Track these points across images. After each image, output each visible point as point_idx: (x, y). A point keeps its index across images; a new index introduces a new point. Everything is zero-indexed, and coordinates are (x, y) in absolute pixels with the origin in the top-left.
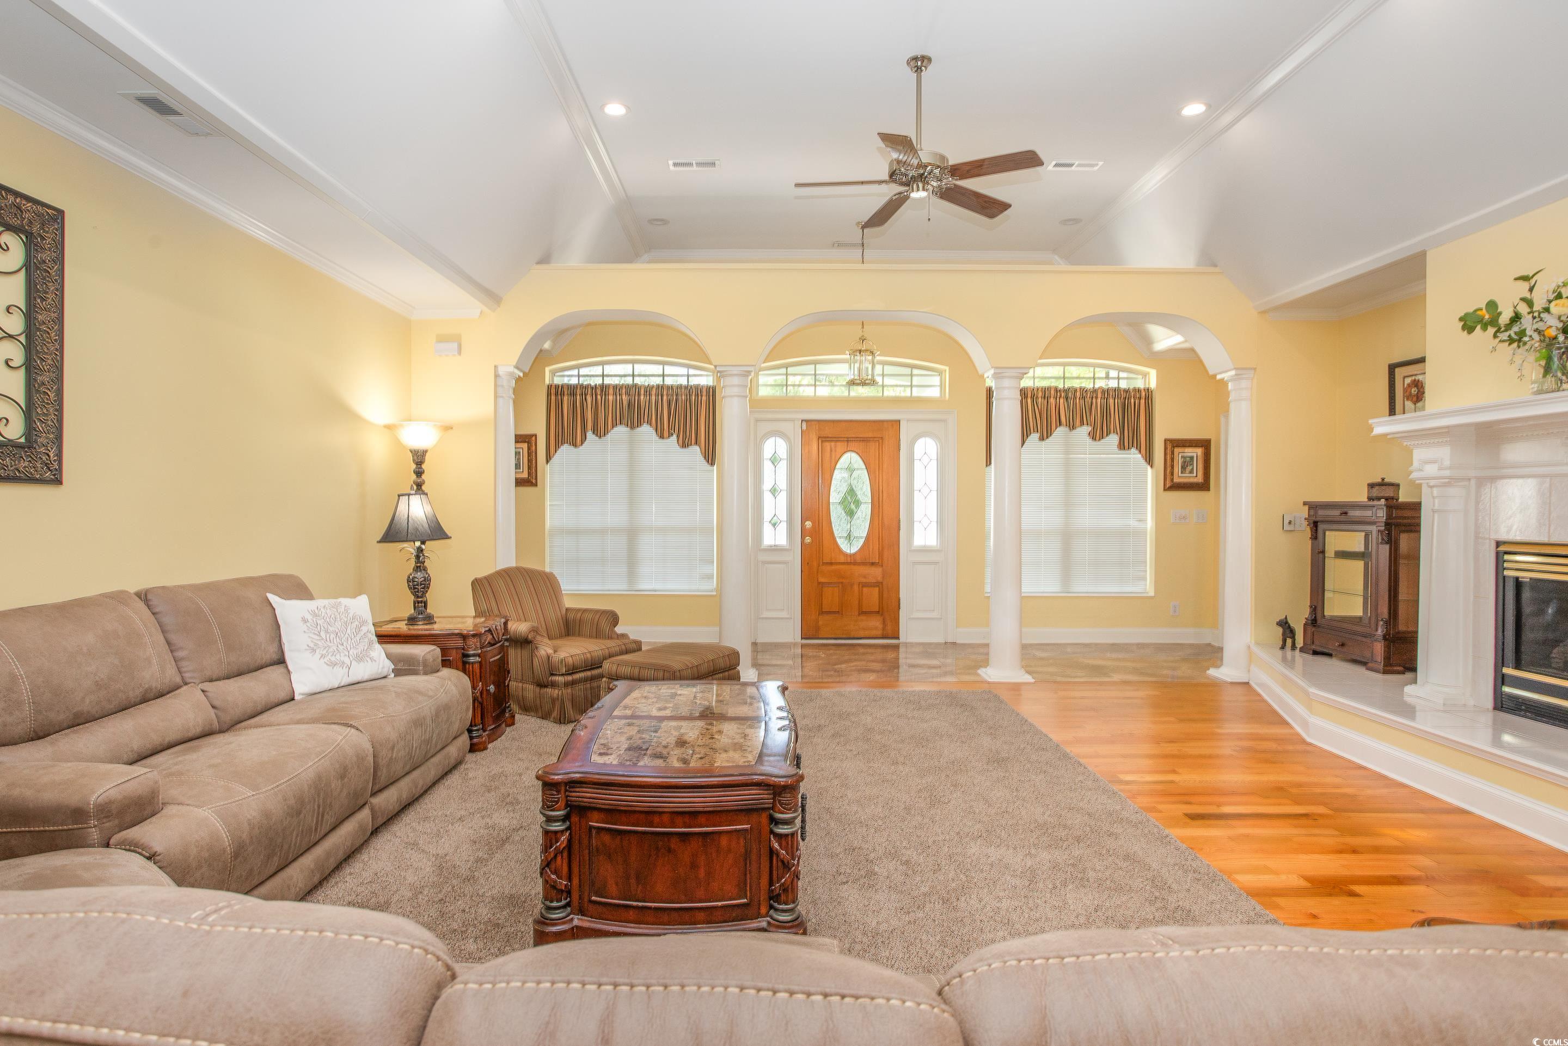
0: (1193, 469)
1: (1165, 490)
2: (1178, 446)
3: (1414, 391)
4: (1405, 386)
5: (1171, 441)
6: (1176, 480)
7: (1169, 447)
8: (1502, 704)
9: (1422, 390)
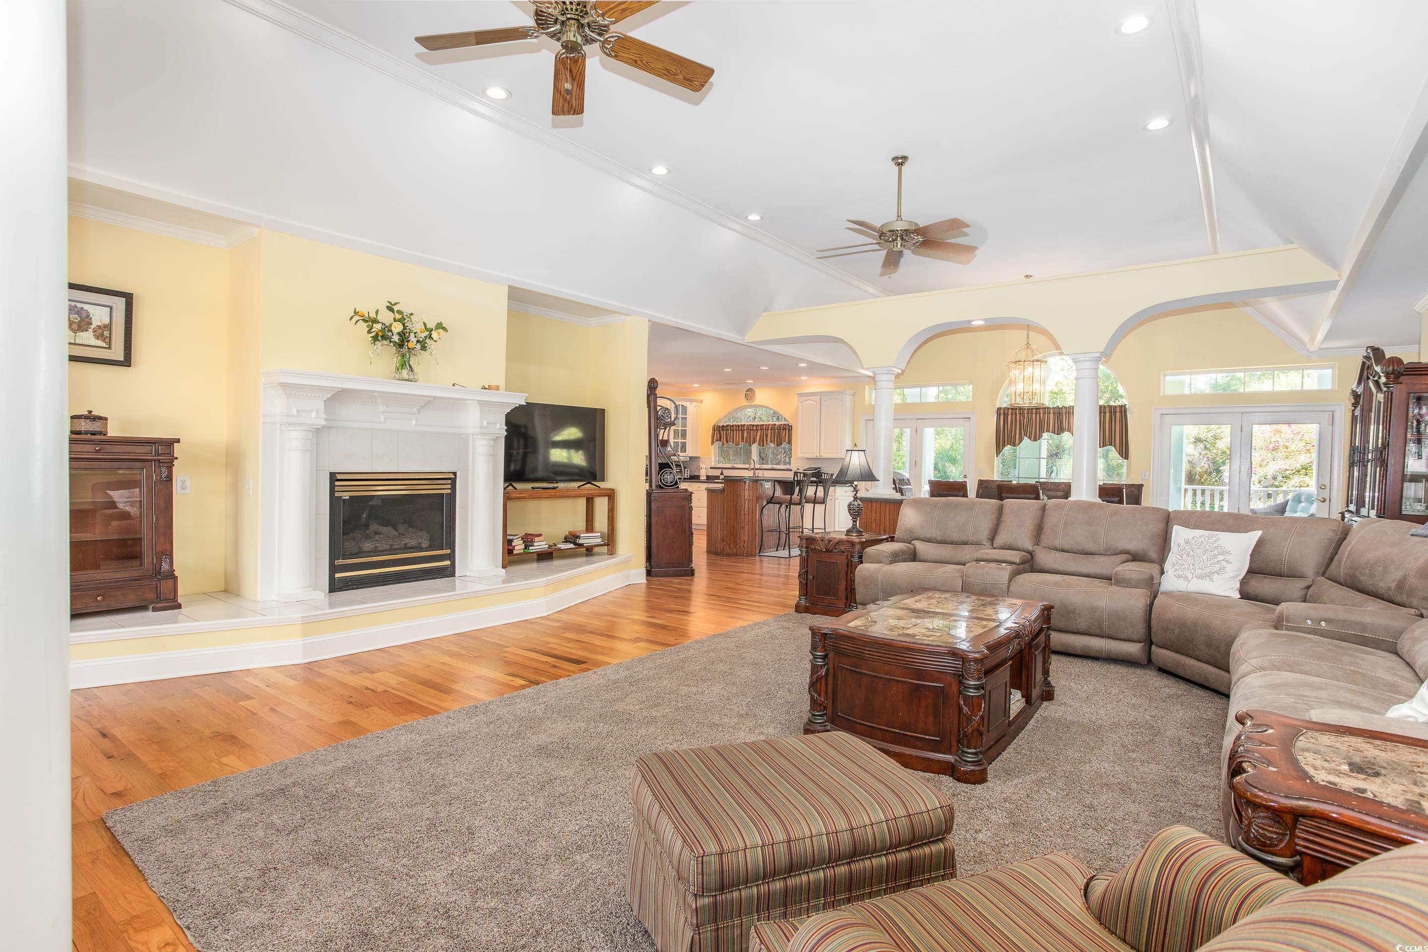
8: (335, 586)
9: (87, 320)
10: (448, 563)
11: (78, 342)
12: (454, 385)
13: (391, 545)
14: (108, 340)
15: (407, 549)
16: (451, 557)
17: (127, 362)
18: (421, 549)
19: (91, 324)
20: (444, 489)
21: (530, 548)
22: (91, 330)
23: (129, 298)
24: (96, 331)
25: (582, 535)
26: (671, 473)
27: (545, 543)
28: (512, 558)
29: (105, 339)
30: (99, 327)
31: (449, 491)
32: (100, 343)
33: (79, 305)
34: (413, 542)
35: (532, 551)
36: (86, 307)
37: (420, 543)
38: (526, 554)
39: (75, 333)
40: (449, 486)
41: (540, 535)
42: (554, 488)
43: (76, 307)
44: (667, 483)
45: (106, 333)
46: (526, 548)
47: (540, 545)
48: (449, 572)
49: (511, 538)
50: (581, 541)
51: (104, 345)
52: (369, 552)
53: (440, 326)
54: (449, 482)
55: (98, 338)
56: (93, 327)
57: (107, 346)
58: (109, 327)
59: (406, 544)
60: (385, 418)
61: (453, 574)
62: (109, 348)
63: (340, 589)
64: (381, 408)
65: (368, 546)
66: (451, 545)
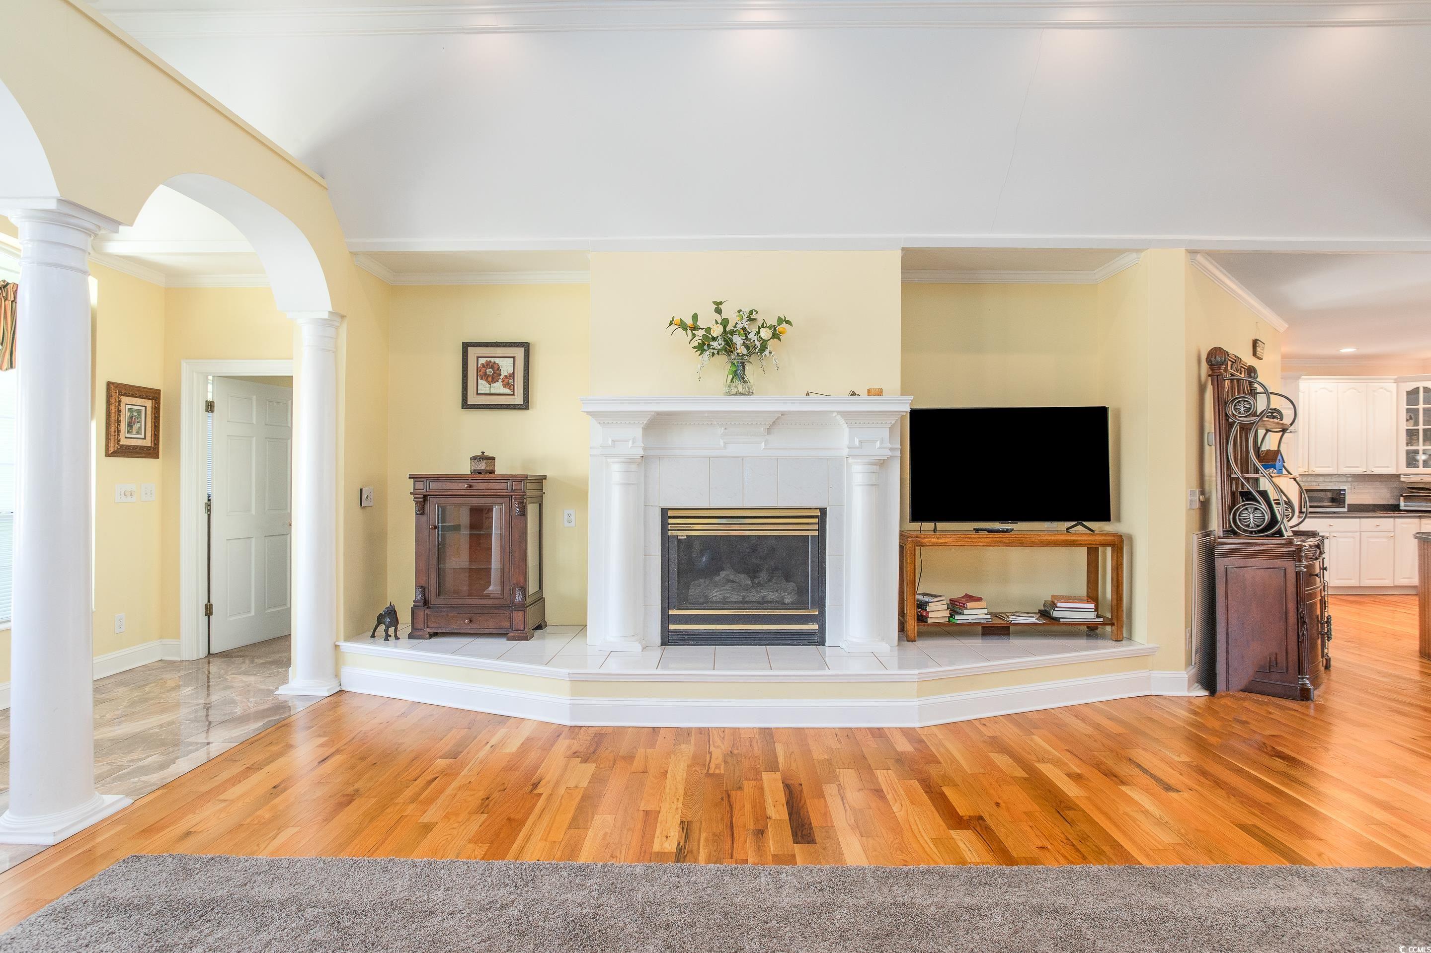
0: (140, 428)
1: (108, 455)
2: (126, 395)
3: (489, 371)
4: (479, 366)
5: (118, 386)
6: (124, 442)
7: (115, 395)
8: (668, 639)
9: (498, 372)
10: (815, 626)
11: (493, 392)
12: (808, 394)
13: (744, 597)
14: (512, 387)
15: (763, 603)
16: (820, 619)
17: (525, 406)
18: (784, 606)
19: (501, 375)
20: (808, 530)
21: (957, 617)
22: (500, 381)
23: (526, 346)
24: (504, 381)
25: (1059, 605)
26: (1256, 509)
27: (985, 611)
28: (924, 629)
29: (510, 386)
30: (506, 376)
31: (816, 533)
32: (507, 391)
33: (493, 360)
34: (771, 596)
35: (959, 622)
36: (497, 360)
37: (783, 598)
38: (952, 625)
39: (490, 385)
40: (816, 527)
41: (979, 599)
42: (1007, 531)
43: (490, 362)
44: (1248, 526)
45: (511, 381)
46: (951, 616)
47: (975, 613)
48: (817, 639)
49: (926, 599)
50: (1055, 614)
51: (509, 392)
52: (717, 602)
53: (780, 321)
54: (816, 520)
55: (505, 387)
56: (501, 377)
57: (512, 393)
58: (513, 376)
59: (763, 597)
60: (725, 443)
61: (822, 643)
62: (513, 394)
63: (675, 643)
64: (720, 431)
65: (716, 594)
66: (820, 603)
